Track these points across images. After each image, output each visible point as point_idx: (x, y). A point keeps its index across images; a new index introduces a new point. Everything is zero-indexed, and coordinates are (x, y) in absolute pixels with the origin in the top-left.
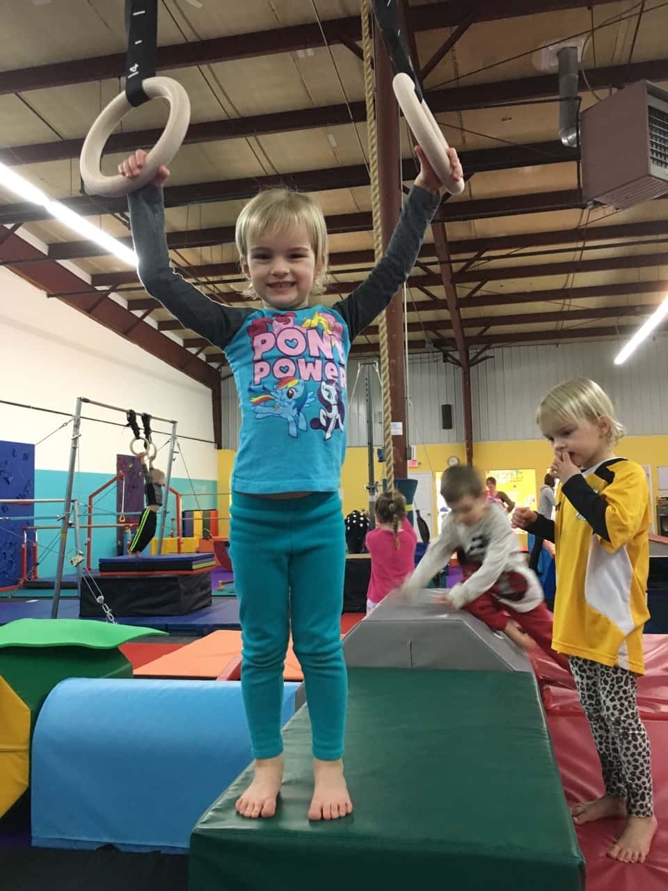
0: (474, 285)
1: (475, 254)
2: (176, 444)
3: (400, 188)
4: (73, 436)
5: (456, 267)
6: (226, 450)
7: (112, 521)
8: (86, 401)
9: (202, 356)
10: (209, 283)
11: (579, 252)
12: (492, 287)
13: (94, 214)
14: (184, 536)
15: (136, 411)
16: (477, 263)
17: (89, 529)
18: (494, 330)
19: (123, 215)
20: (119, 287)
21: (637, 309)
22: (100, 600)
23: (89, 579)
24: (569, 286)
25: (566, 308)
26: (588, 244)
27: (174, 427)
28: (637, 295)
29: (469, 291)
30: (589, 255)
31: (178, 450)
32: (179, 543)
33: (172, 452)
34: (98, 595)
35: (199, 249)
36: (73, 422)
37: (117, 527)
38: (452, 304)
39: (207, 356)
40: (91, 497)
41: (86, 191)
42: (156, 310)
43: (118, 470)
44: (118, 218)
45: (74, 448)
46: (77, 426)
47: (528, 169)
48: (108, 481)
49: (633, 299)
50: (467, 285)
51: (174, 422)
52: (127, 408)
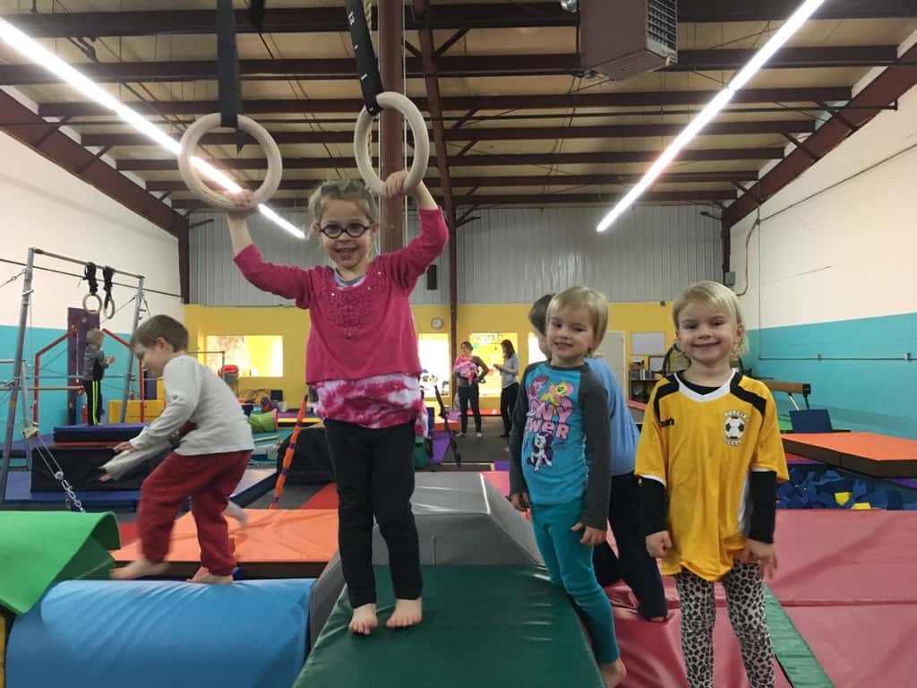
0: (465, 143)
1: (467, 112)
2: (143, 301)
3: (402, 43)
4: (24, 291)
5: (448, 125)
6: (194, 305)
7: (64, 383)
8: (40, 252)
9: (167, 202)
10: (179, 122)
11: (568, 119)
12: (482, 147)
13: (45, 36)
14: (146, 399)
15: (96, 263)
16: (468, 122)
17: (36, 392)
18: (483, 190)
19: (82, 41)
20: (71, 120)
21: (621, 178)
22: (59, 475)
23: (44, 451)
24: (557, 151)
25: (553, 174)
26: (579, 110)
27: (141, 283)
28: (621, 165)
29: (460, 149)
30: (577, 122)
31: (145, 308)
32: (142, 407)
33: (139, 310)
34: (56, 470)
35: (168, 84)
36: (24, 275)
37: (68, 389)
38: (442, 162)
39: (173, 201)
40: (38, 355)
41: (38, 10)
42: (115, 147)
43: (69, 325)
44: (75, 43)
45: (25, 306)
46: (28, 281)
47: (524, 30)
48: (58, 337)
49: (617, 168)
50: (457, 143)
51: (141, 278)
52: (87, 261)
